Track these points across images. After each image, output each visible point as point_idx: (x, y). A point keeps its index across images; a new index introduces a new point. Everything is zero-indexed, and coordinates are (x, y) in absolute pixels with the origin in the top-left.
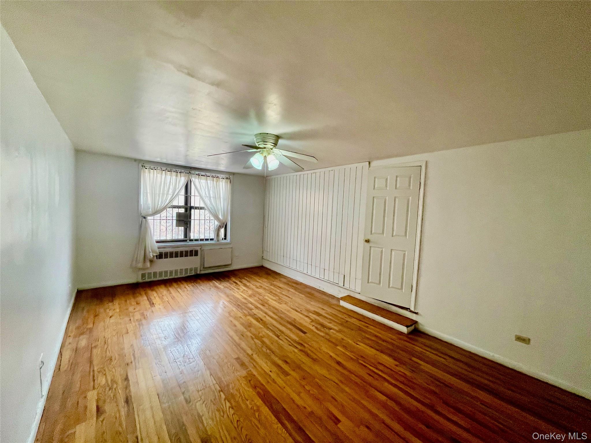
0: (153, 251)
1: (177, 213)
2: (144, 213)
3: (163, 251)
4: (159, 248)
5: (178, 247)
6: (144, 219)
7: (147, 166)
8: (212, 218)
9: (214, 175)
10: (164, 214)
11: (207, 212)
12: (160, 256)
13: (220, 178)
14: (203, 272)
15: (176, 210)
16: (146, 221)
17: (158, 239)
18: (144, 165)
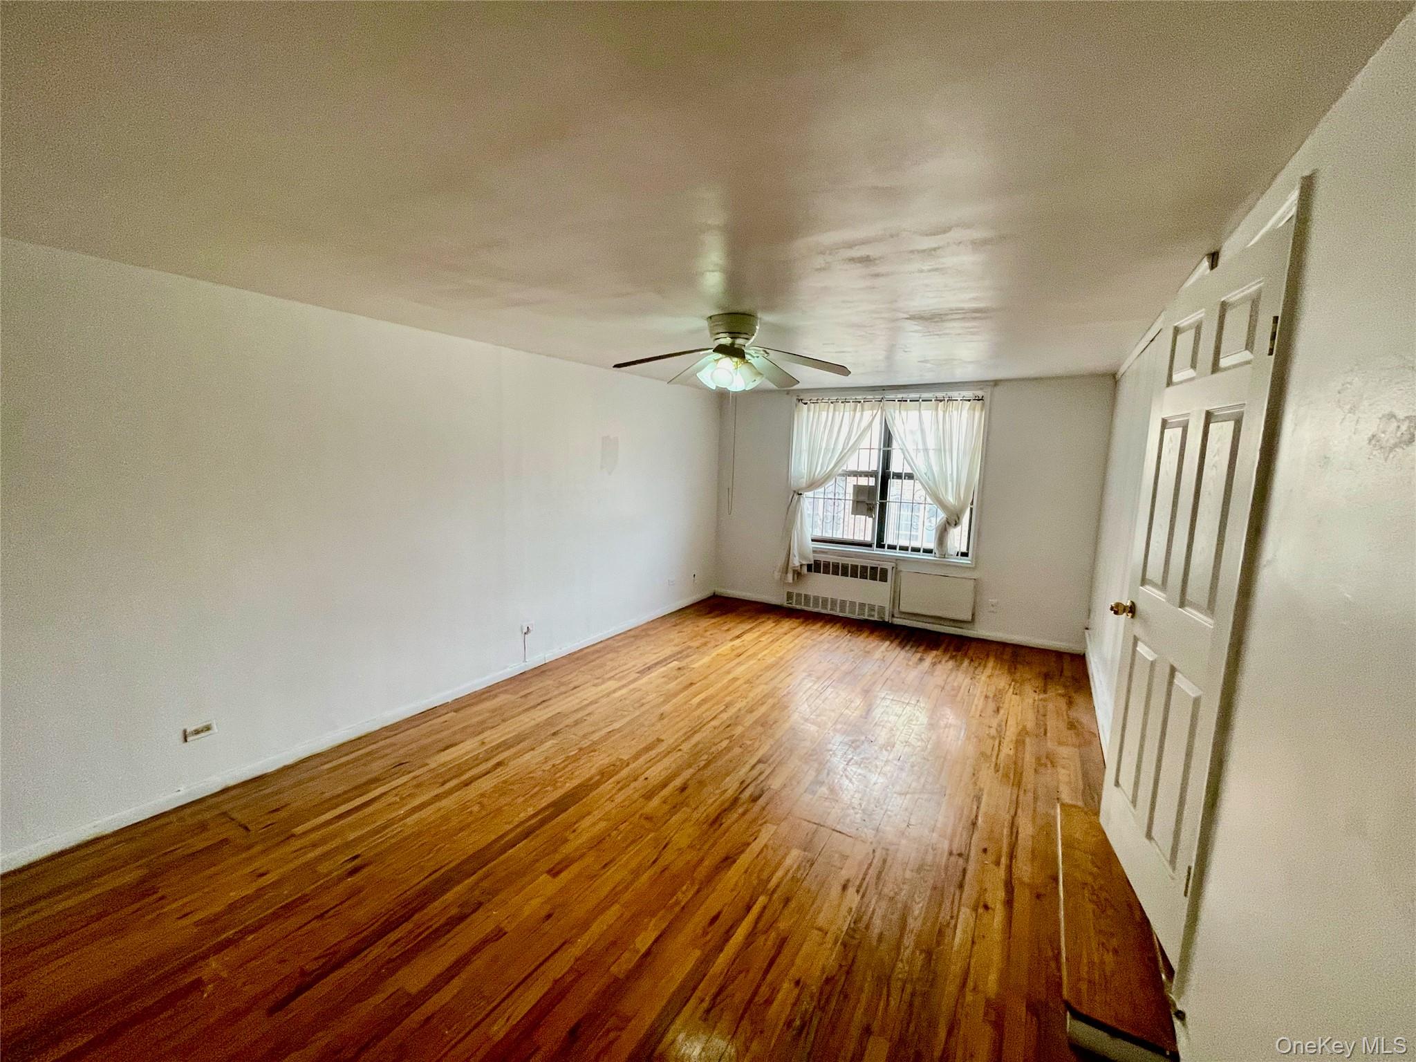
0: (802, 556)
1: (854, 486)
2: (794, 484)
3: (822, 558)
4: (814, 552)
5: (848, 555)
6: (796, 497)
7: (806, 398)
8: (929, 500)
9: (940, 395)
10: (830, 486)
11: (918, 486)
12: (815, 567)
13: (959, 399)
14: (897, 621)
15: (852, 481)
16: (799, 500)
17: (818, 534)
18: (801, 397)
